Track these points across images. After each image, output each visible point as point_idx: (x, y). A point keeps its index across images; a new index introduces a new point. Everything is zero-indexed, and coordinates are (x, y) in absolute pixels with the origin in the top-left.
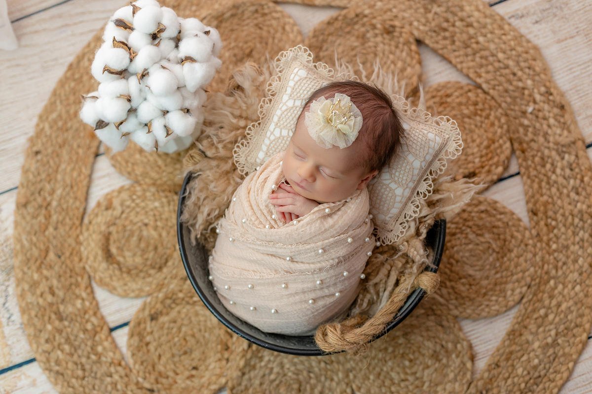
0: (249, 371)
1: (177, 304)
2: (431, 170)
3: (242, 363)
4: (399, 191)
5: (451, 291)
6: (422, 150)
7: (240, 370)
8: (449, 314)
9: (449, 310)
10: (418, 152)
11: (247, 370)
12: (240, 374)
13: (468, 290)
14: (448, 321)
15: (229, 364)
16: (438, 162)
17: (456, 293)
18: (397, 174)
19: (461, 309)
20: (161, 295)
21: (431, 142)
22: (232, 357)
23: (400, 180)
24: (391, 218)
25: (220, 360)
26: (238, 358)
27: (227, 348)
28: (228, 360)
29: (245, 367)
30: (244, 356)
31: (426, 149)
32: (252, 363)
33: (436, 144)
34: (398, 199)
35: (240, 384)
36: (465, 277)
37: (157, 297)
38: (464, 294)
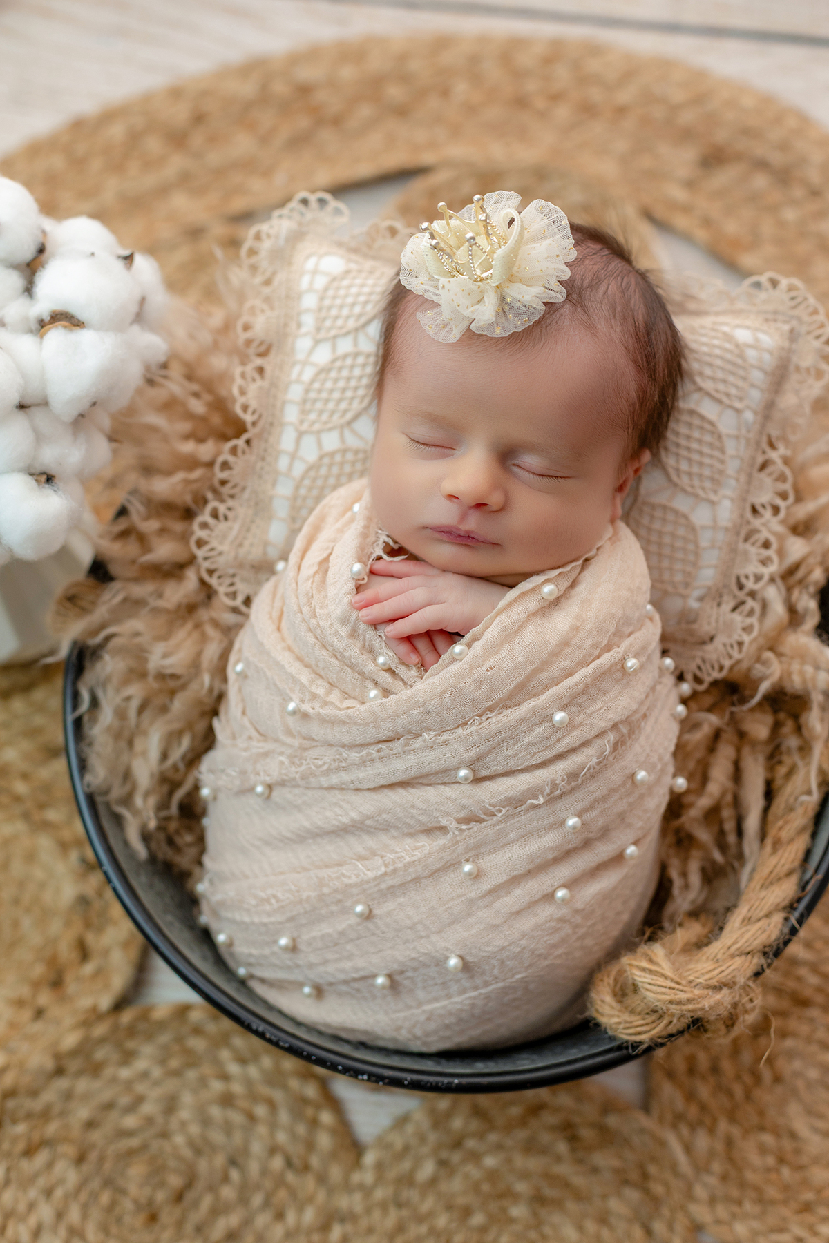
0: (80, 1073)
3: (70, 1040)
5: (719, 1146)
7: (58, 1057)
8: (683, 1208)
9: (690, 1196)
11: (73, 1065)
12: (49, 1064)
13: (768, 1170)
14: (671, 1227)
15: (38, 1027)
17: (730, 1160)
19: (722, 1211)
22: (55, 1011)
25: (20, 1003)
26: (68, 1021)
27: (57, 983)
28: (39, 1013)
29: (75, 1052)
30: (86, 1024)
32: (100, 1054)
35: (34, 1093)
36: (776, 1132)
38: (750, 1176)
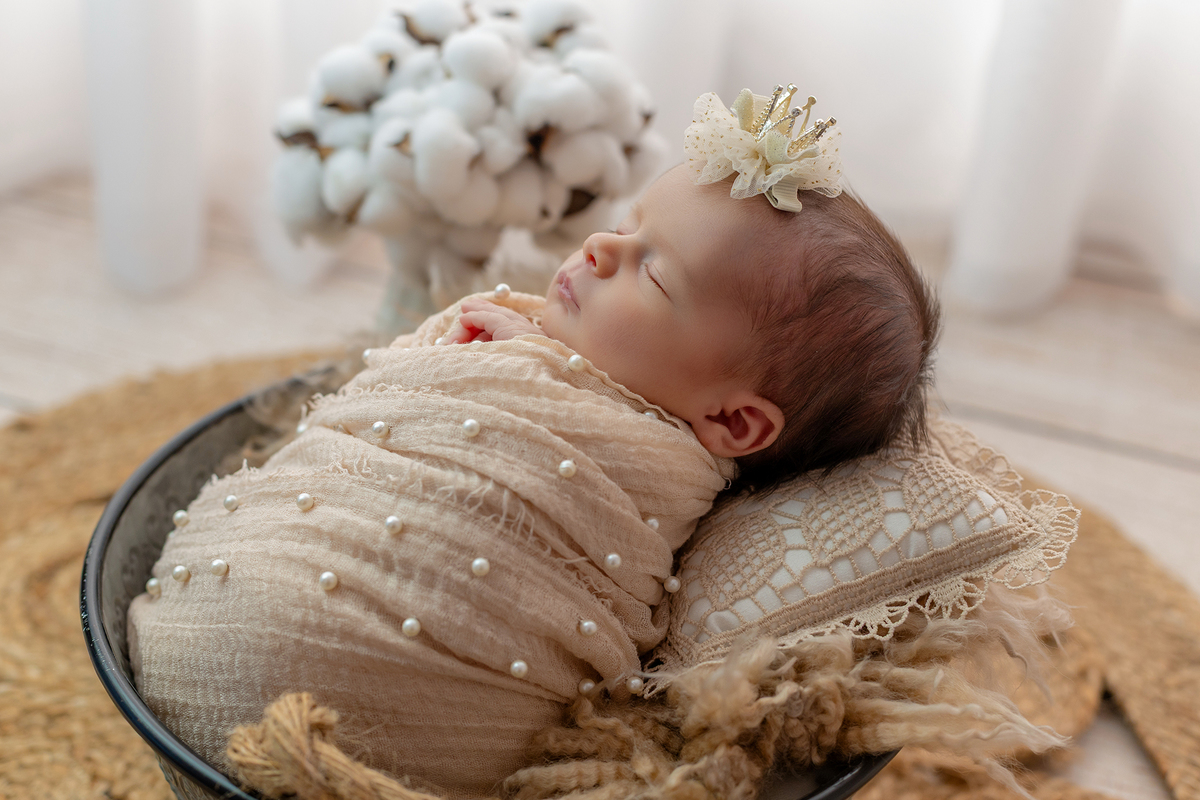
1: (49, 737)
2: (928, 594)
4: (798, 561)
6: (936, 503)
10: (922, 500)
16: (963, 583)
18: (826, 516)
20: (42, 699)
21: (974, 506)
23: (823, 534)
24: (725, 625)
31: (951, 509)
33: (986, 521)
34: (781, 579)
37: (29, 696)
